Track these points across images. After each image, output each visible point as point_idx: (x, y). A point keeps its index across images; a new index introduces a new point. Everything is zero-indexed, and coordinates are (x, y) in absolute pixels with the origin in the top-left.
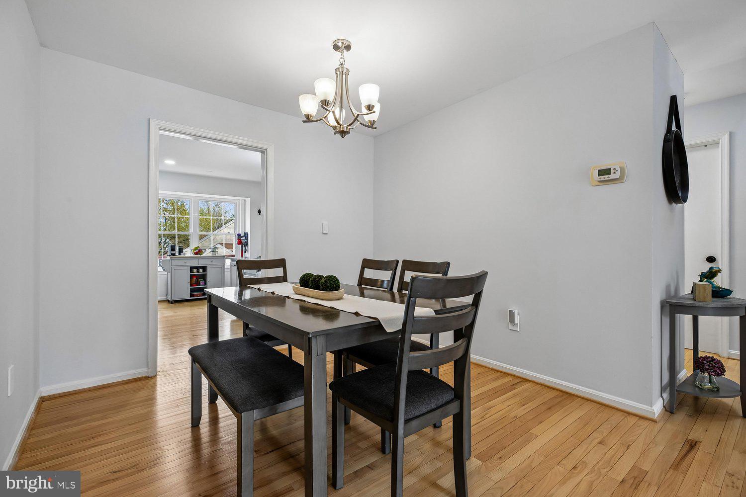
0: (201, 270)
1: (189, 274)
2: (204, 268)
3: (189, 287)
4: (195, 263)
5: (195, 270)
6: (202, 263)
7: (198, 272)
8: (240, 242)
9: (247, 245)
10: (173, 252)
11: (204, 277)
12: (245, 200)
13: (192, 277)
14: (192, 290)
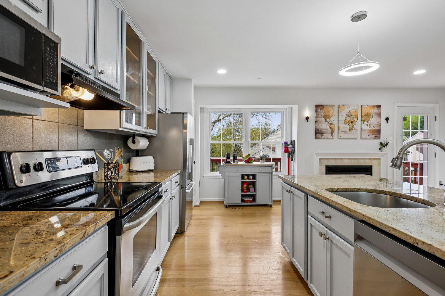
0: (251, 177)
1: (240, 181)
2: (254, 176)
3: (240, 193)
4: (246, 171)
5: (246, 177)
6: (252, 171)
7: (248, 178)
8: (287, 150)
9: (294, 153)
10: (228, 160)
11: (254, 184)
12: (292, 108)
13: (243, 183)
14: (243, 196)
